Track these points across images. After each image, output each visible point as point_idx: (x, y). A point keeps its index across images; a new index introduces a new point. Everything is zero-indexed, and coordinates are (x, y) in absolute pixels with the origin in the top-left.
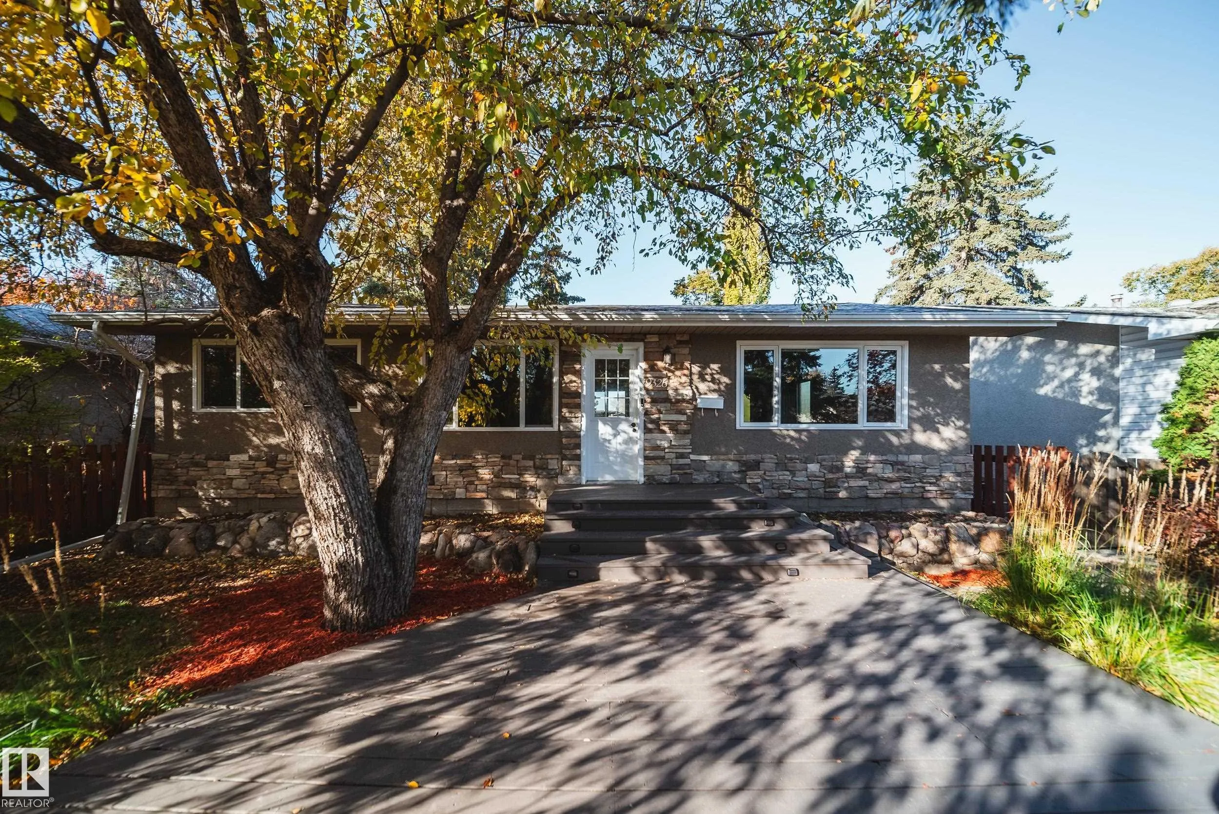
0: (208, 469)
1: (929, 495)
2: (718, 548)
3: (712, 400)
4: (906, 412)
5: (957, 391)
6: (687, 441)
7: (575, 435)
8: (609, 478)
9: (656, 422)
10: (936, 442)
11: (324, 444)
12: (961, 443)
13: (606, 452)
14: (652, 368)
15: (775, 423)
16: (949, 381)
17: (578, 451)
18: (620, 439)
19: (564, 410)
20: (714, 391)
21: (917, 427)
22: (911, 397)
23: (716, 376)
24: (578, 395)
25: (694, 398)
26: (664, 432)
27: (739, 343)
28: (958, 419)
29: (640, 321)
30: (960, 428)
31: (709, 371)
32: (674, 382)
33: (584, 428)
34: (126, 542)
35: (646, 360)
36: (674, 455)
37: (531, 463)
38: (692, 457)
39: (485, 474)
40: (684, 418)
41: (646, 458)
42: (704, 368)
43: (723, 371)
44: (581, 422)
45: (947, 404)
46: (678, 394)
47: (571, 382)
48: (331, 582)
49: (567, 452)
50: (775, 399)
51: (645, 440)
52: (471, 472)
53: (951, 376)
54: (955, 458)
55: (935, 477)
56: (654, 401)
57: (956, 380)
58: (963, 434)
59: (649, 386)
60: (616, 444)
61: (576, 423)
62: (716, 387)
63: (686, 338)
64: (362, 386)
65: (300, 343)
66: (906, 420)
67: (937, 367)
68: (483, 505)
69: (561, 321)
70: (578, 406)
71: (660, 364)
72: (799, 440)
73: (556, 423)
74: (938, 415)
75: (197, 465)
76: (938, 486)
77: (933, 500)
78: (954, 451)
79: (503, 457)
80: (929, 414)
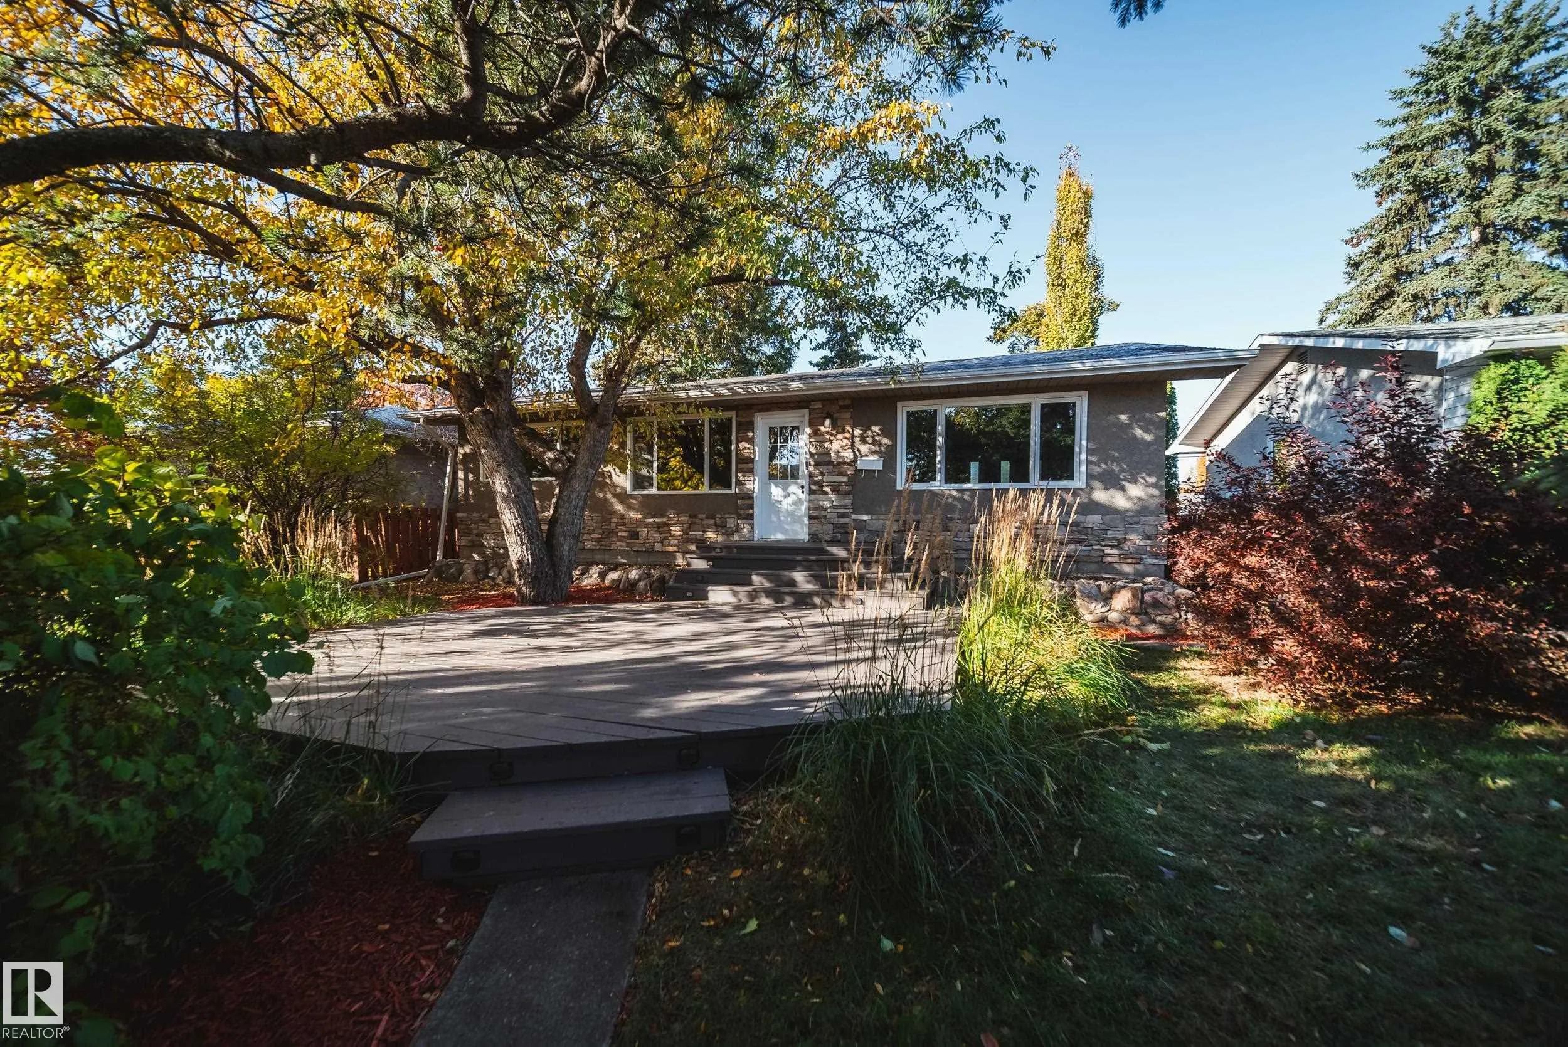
0: (490, 525)
1: (1109, 559)
2: (808, 582)
3: (872, 461)
4: (1084, 468)
5: (1149, 444)
6: (848, 502)
7: (749, 496)
8: (780, 536)
9: (820, 484)
10: (1120, 501)
11: (507, 485)
12: (1154, 502)
13: (777, 512)
14: (816, 433)
15: (938, 483)
16: (1139, 432)
17: (751, 511)
18: (790, 500)
19: (740, 475)
20: (875, 452)
21: (1097, 484)
22: (1089, 452)
23: (877, 438)
24: (751, 460)
25: (855, 460)
26: (826, 493)
27: (899, 404)
28: (1149, 475)
29: (788, 390)
30: (1152, 485)
31: (869, 433)
32: (835, 446)
33: (756, 490)
34: (439, 573)
35: (811, 426)
36: (835, 515)
37: (712, 522)
38: (854, 517)
39: (676, 530)
40: (845, 479)
41: (811, 518)
42: (865, 431)
43: (885, 433)
44: (753, 484)
45: (1136, 458)
46: (839, 457)
47: (745, 448)
48: (516, 574)
49: (742, 512)
50: (938, 459)
51: (810, 501)
52: (666, 529)
53: (1141, 428)
54: (1143, 519)
55: (1117, 540)
56: (817, 464)
57: (1147, 431)
58: (1155, 492)
59: (813, 450)
60: (786, 504)
61: (749, 486)
62: (877, 448)
63: (848, 402)
64: (544, 452)
65: (495, 426)
66: (1084, 477)
67: (1124, 418)
68: (675, 558)
69: (723, 395)
70: (751, 471)
71: (822, 428)
72: (961, 500)
73: (733, 485)
74: (1124, 471)
75: (483, 521)
76: (1122, 549)
77: (1116, 565)
78: (1143, 510)
79: (690, 517)
80: (1113, 470)
